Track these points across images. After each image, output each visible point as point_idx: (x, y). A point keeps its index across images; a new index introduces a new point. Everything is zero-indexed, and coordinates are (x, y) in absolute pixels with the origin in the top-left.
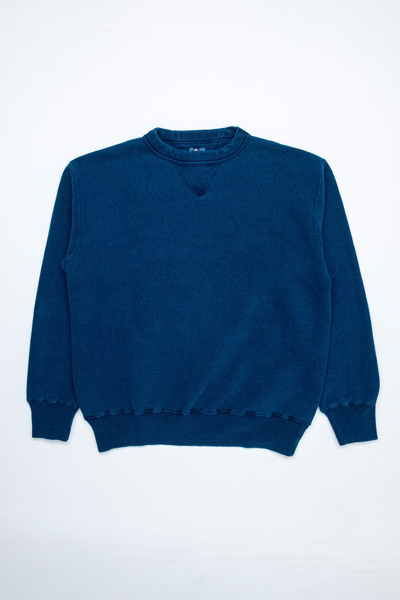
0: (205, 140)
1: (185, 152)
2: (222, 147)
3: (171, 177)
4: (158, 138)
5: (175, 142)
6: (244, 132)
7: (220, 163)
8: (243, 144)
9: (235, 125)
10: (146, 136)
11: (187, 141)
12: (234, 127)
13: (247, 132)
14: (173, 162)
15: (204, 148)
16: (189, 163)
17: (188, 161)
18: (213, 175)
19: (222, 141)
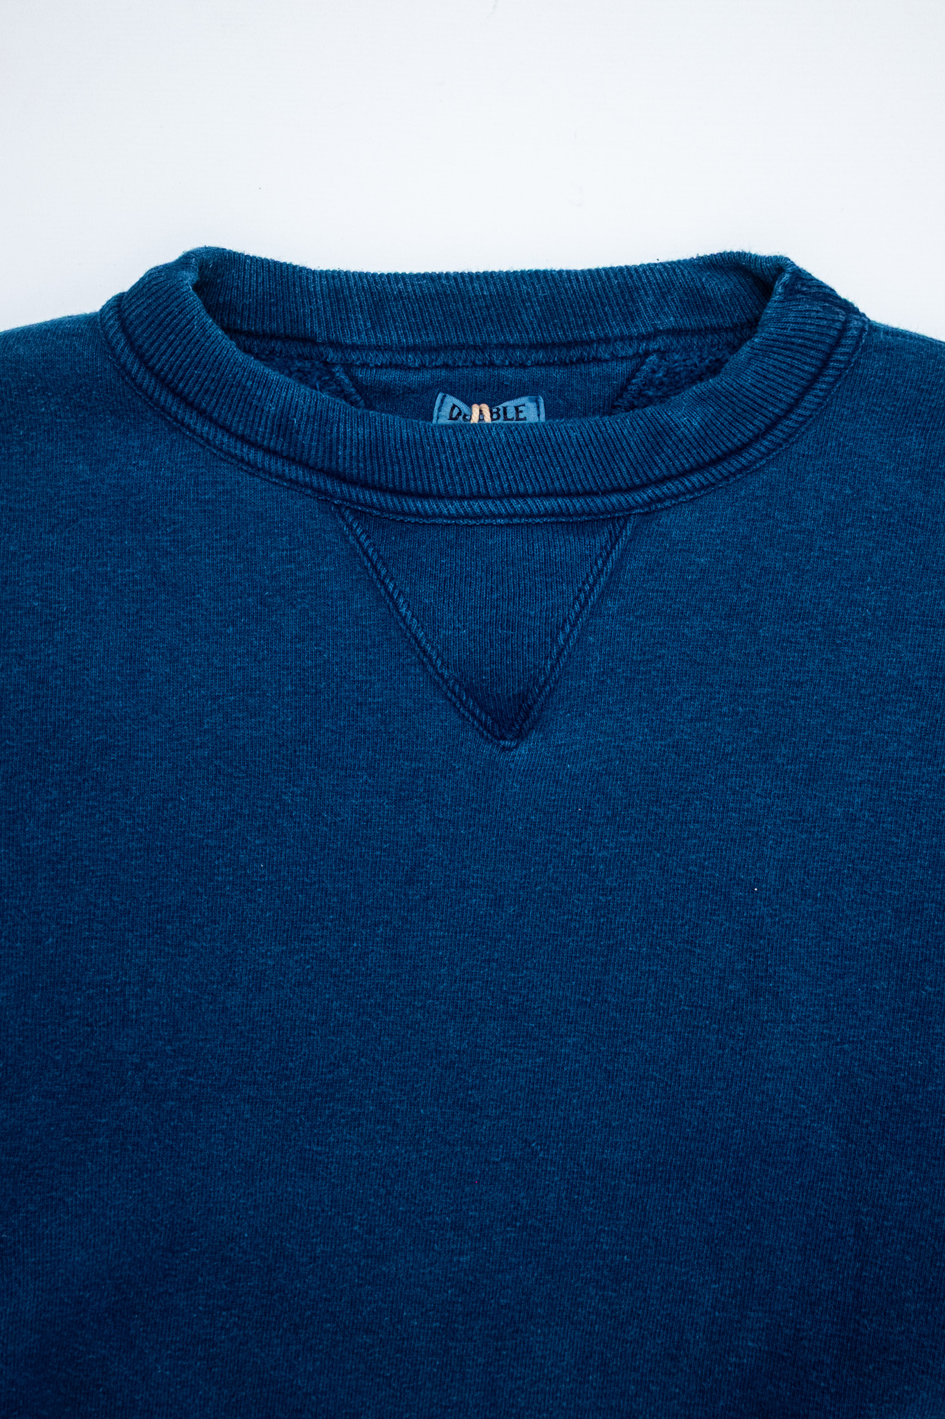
0: (543, 346)
1: (398, 425)
2: (666, 396)
3: (303, 596)
4: (202, 326)
5: (331, 355)
6: (825, 295)
7: (650, 511)
8: (815, 378)
9: (762, 246)
10: (119, 304)
11: (414, 349)
12: (757, 257)
13: (843, 293)
14: (318, 491)
15: (537, 402)
16: (428, 506)
17: (425, 496)
18: (597, 589)
19: (662, 353)
